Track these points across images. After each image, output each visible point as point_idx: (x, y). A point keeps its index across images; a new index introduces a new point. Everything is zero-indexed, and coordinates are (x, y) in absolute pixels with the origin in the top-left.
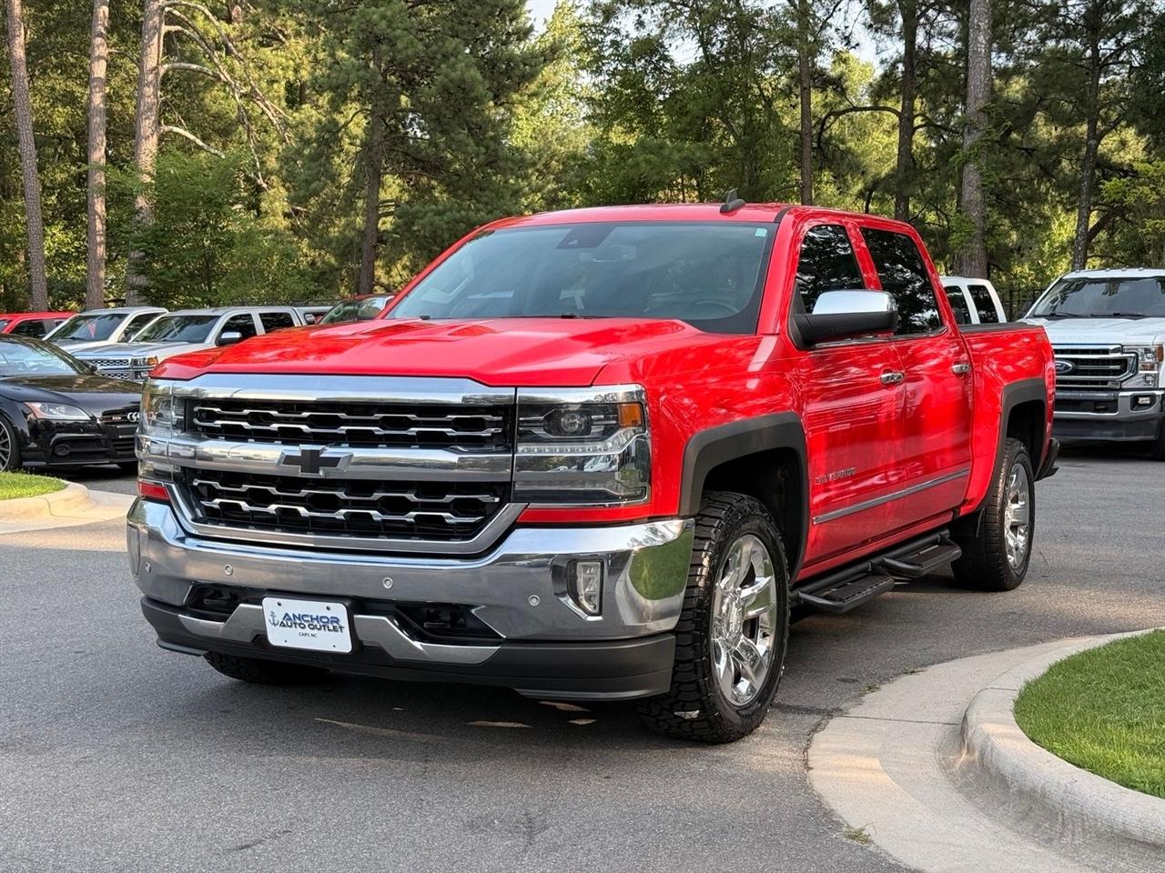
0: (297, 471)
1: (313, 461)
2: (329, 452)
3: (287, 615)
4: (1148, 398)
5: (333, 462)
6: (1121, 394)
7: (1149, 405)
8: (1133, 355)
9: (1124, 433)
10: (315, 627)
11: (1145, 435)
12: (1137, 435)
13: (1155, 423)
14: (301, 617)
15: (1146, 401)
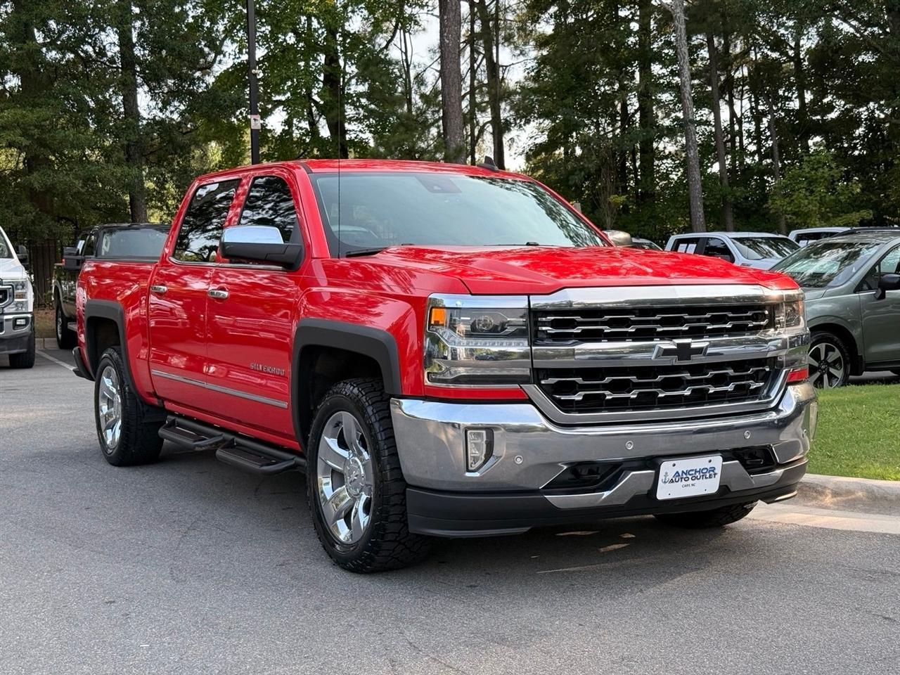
0: (673, 361)
1: (684, 351)
2: (696, 344)
3: (677, 472)
4: (22, 320)
5: (700, 351)
6: (6, 317)
7: (25, 325)
8: (10, 287)
9: (6, 348)
10: (696, 478)
11: (20, 349)
12: (15, 349)
13: (26, 339)
14: (687, 473)
15: (22, 322)
